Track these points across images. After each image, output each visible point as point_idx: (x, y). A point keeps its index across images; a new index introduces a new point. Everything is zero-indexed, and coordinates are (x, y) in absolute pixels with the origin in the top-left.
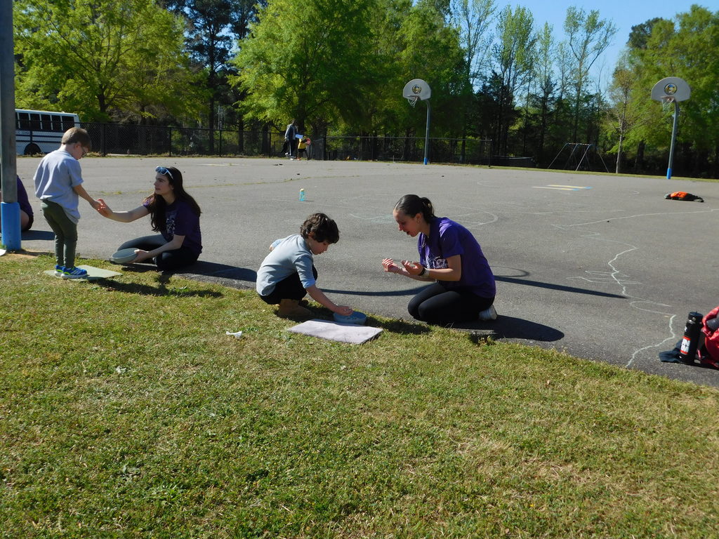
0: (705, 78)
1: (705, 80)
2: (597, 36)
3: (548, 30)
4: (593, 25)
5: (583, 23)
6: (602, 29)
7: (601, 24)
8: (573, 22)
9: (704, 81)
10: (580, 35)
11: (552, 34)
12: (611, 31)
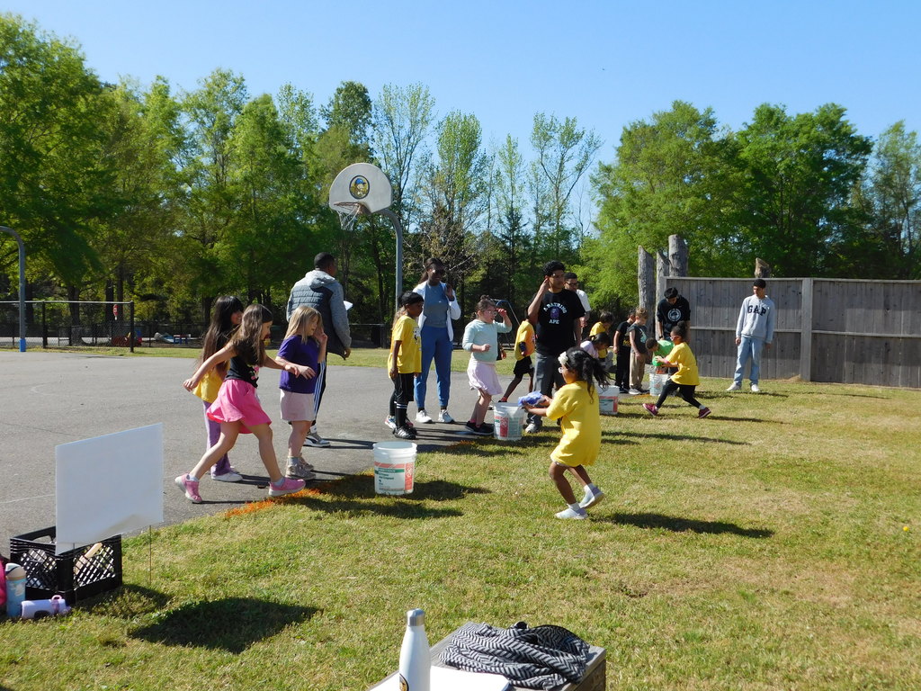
0: (689, 200)
1: (689, 202)
2: (575, 151)
3: (511, 146)
4: (570, 137)
5: (557, 136)
6: (581, 143)
7: (579, 137)
8: (543, 135)
9: (688, 204)
10: (554, 152)
11: (518, 150)
12: (593, 145)
